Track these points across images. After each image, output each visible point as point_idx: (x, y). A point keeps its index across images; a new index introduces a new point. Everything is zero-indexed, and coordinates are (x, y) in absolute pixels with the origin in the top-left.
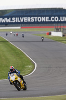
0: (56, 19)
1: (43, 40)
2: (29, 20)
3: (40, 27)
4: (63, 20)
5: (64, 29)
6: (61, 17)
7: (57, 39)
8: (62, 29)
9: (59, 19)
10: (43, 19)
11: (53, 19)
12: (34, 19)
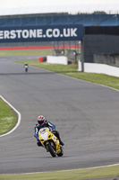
0: (56, 33)
1: (27, 70)
2: (6, 36)
3: (27, 48)
4: (68, 35)
5: (69, 51)
6: (65, 30)
7: (58, 70)
8: (66, 51)
9: (62, 32)
10: (33, 33)
11: (50, 33)
12: (16, 34)
